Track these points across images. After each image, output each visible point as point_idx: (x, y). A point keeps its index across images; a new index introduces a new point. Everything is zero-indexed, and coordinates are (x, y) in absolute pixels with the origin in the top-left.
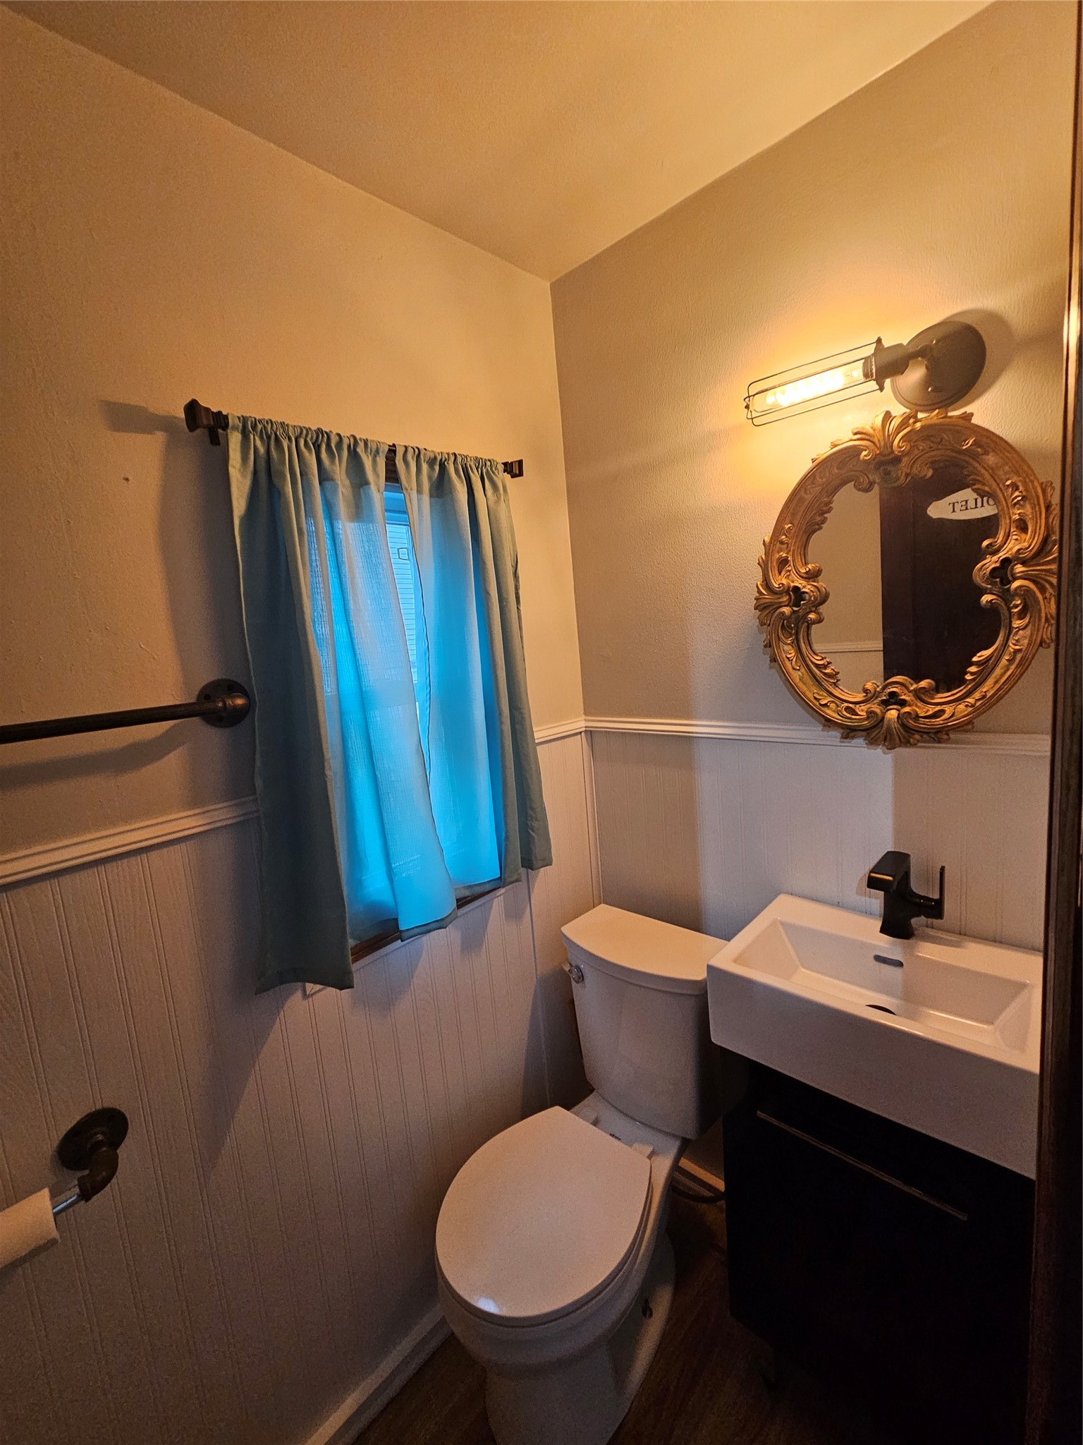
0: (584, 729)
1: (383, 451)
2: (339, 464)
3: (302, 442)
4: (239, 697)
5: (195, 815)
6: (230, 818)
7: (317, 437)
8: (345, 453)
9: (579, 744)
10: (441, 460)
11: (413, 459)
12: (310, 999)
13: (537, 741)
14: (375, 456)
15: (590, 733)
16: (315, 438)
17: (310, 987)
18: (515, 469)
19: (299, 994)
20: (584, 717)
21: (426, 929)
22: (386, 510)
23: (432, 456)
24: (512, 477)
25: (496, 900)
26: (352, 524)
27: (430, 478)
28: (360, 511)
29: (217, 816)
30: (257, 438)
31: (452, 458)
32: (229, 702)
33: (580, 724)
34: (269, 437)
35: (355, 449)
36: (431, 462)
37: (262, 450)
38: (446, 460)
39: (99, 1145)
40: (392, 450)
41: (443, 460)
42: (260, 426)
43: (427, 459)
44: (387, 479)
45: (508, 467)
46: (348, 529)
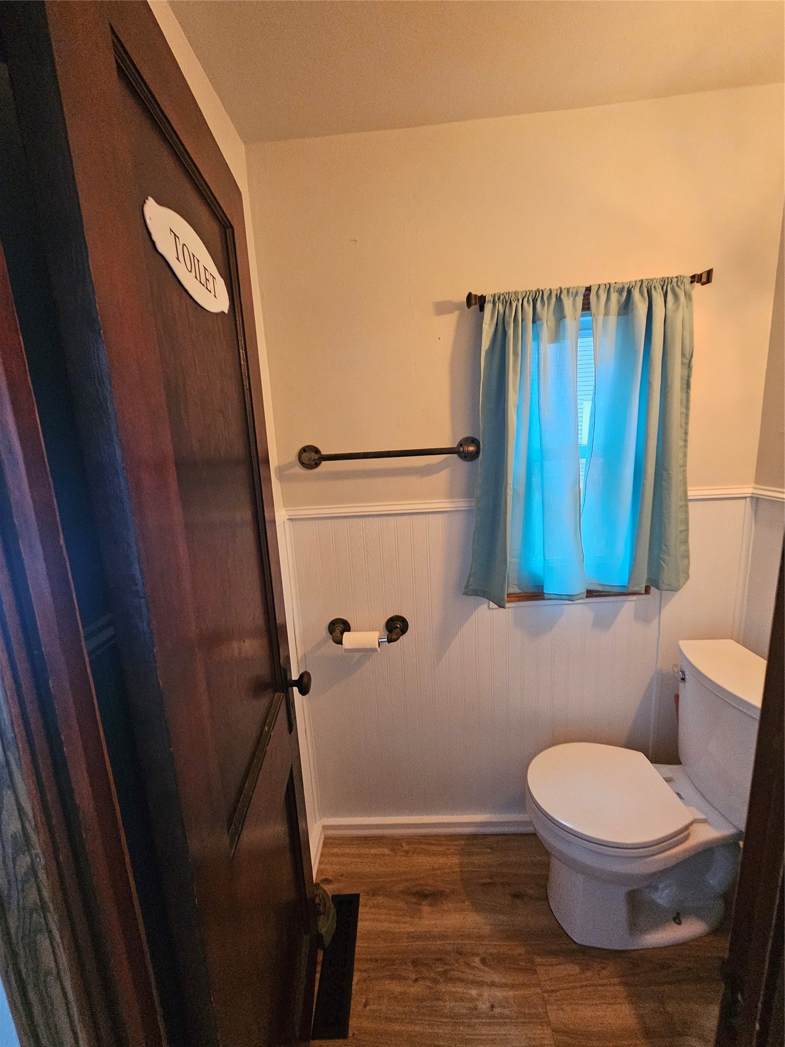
0: (750, 495)
1: (581, 293)
2: (548, 309)
3: (526, 300)
4: (471, 446)
5: (448, 502)
6: (463, 507)
7: (536, 294)
8: (554, 299)
9: (744, 508)
10: (629, 288)
11: (604, 292)
12: (491, 610)
13: (689, 498)
14: (575, 297)
15: (756, 500)
16: (534, 297)
17: (492, 604)
18: (704, 278)
19: (486, 605)
20: (753, 485)
21: (560, 597)
22: (580, 330)
23: (621, 286)
24: (702, 285)
25: (627, 603)
26: (551, 345)
27: (619, 301)
28: (558, 334)
29: (459, 504)
30: (500, 305)
31: (639, 284)
32: (466, 448)
33: (748, 490)
34: (506, 302)
35: (560, 296)
36: (620, 291)
37: (501, 311)
38: (633, 287)
39: (397, 627)
40: (588, 289)
41: (630, 288)
42: (502, 297)
43: (616, 290)
44: (583, 309)
45: (696, 279)
46: (548, 349)
